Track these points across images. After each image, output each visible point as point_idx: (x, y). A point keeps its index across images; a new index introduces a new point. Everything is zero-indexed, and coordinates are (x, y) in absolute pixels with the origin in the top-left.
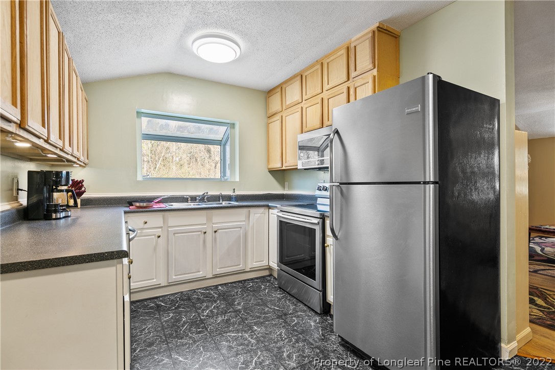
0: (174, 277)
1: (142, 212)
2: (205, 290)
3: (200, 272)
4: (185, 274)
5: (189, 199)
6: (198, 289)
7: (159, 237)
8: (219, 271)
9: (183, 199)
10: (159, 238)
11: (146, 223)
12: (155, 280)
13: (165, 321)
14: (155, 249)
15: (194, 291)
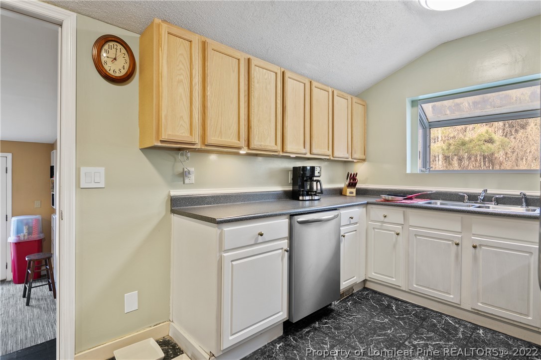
0: (415, 286)
1: (389, 205)
2: (455, 322)
3: (450, 294)
4: (428, 288)
5: (466, 197)
6: (447, 316)
7: (398, 234)
8: (480, 306)
9: (458, 198)
10: (399, 236)
11: (385, 217)
12: (394, 279)
13: (374, 322)
14: (395, 246)
15: (441, 315)
